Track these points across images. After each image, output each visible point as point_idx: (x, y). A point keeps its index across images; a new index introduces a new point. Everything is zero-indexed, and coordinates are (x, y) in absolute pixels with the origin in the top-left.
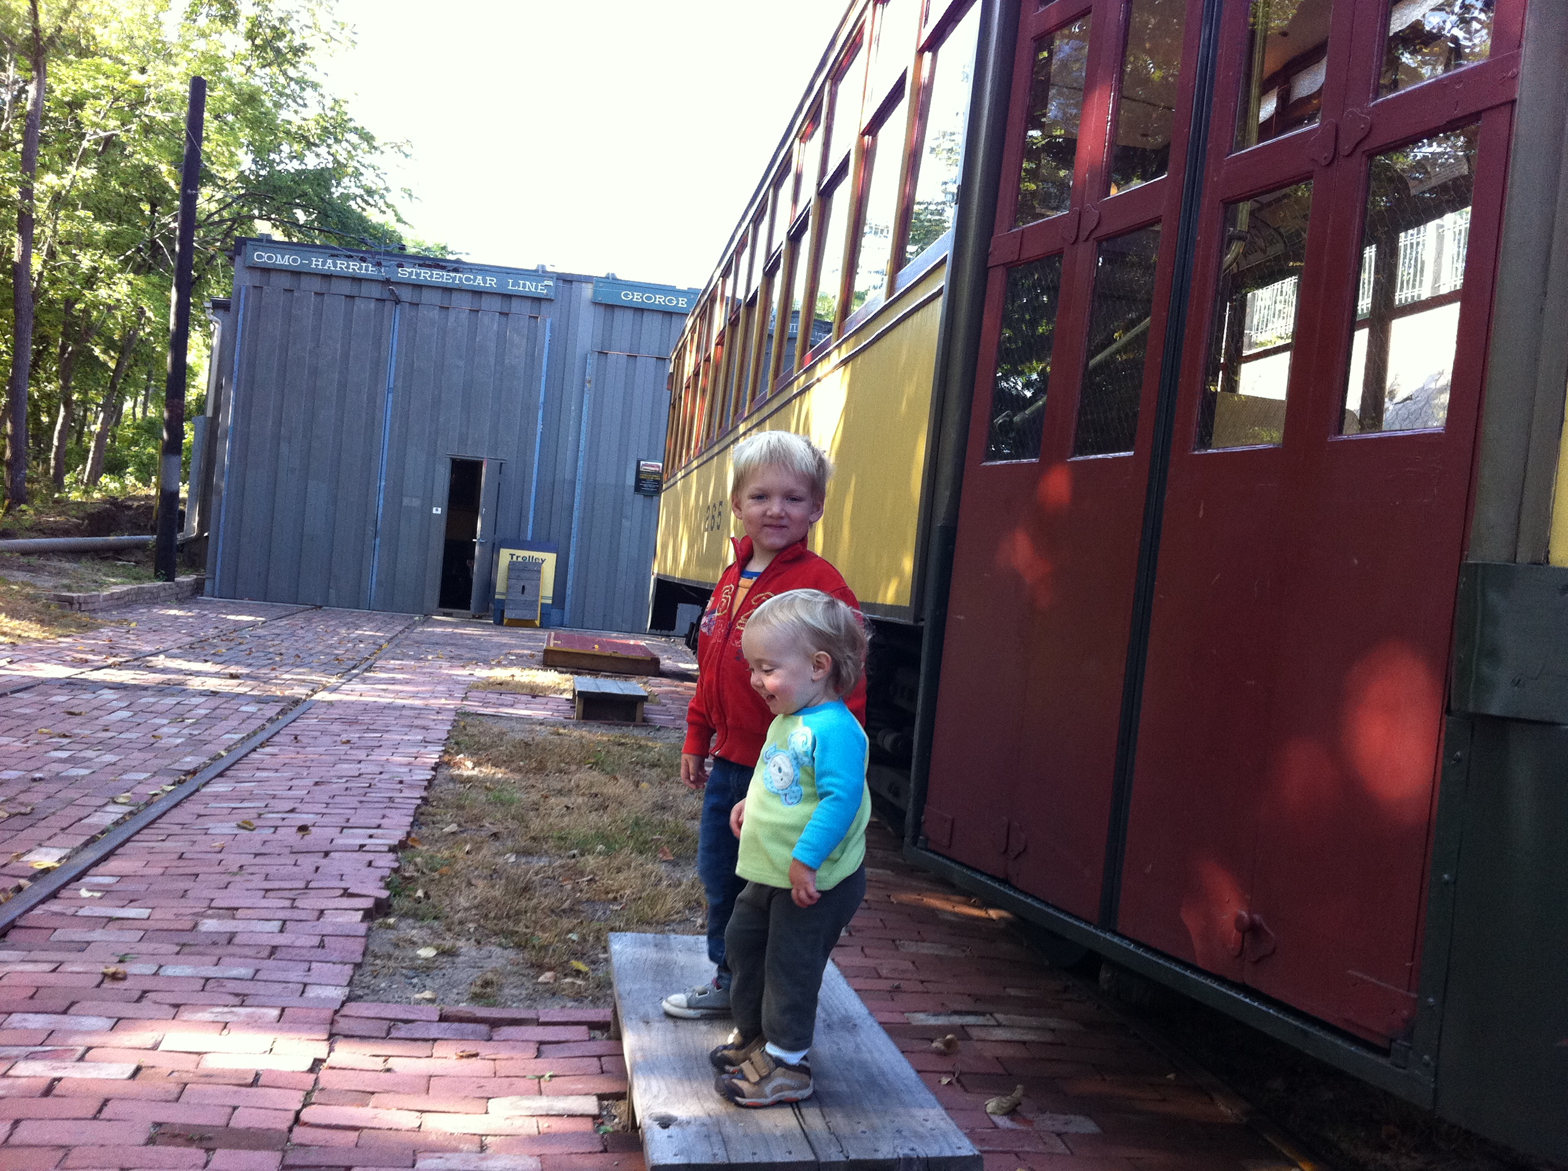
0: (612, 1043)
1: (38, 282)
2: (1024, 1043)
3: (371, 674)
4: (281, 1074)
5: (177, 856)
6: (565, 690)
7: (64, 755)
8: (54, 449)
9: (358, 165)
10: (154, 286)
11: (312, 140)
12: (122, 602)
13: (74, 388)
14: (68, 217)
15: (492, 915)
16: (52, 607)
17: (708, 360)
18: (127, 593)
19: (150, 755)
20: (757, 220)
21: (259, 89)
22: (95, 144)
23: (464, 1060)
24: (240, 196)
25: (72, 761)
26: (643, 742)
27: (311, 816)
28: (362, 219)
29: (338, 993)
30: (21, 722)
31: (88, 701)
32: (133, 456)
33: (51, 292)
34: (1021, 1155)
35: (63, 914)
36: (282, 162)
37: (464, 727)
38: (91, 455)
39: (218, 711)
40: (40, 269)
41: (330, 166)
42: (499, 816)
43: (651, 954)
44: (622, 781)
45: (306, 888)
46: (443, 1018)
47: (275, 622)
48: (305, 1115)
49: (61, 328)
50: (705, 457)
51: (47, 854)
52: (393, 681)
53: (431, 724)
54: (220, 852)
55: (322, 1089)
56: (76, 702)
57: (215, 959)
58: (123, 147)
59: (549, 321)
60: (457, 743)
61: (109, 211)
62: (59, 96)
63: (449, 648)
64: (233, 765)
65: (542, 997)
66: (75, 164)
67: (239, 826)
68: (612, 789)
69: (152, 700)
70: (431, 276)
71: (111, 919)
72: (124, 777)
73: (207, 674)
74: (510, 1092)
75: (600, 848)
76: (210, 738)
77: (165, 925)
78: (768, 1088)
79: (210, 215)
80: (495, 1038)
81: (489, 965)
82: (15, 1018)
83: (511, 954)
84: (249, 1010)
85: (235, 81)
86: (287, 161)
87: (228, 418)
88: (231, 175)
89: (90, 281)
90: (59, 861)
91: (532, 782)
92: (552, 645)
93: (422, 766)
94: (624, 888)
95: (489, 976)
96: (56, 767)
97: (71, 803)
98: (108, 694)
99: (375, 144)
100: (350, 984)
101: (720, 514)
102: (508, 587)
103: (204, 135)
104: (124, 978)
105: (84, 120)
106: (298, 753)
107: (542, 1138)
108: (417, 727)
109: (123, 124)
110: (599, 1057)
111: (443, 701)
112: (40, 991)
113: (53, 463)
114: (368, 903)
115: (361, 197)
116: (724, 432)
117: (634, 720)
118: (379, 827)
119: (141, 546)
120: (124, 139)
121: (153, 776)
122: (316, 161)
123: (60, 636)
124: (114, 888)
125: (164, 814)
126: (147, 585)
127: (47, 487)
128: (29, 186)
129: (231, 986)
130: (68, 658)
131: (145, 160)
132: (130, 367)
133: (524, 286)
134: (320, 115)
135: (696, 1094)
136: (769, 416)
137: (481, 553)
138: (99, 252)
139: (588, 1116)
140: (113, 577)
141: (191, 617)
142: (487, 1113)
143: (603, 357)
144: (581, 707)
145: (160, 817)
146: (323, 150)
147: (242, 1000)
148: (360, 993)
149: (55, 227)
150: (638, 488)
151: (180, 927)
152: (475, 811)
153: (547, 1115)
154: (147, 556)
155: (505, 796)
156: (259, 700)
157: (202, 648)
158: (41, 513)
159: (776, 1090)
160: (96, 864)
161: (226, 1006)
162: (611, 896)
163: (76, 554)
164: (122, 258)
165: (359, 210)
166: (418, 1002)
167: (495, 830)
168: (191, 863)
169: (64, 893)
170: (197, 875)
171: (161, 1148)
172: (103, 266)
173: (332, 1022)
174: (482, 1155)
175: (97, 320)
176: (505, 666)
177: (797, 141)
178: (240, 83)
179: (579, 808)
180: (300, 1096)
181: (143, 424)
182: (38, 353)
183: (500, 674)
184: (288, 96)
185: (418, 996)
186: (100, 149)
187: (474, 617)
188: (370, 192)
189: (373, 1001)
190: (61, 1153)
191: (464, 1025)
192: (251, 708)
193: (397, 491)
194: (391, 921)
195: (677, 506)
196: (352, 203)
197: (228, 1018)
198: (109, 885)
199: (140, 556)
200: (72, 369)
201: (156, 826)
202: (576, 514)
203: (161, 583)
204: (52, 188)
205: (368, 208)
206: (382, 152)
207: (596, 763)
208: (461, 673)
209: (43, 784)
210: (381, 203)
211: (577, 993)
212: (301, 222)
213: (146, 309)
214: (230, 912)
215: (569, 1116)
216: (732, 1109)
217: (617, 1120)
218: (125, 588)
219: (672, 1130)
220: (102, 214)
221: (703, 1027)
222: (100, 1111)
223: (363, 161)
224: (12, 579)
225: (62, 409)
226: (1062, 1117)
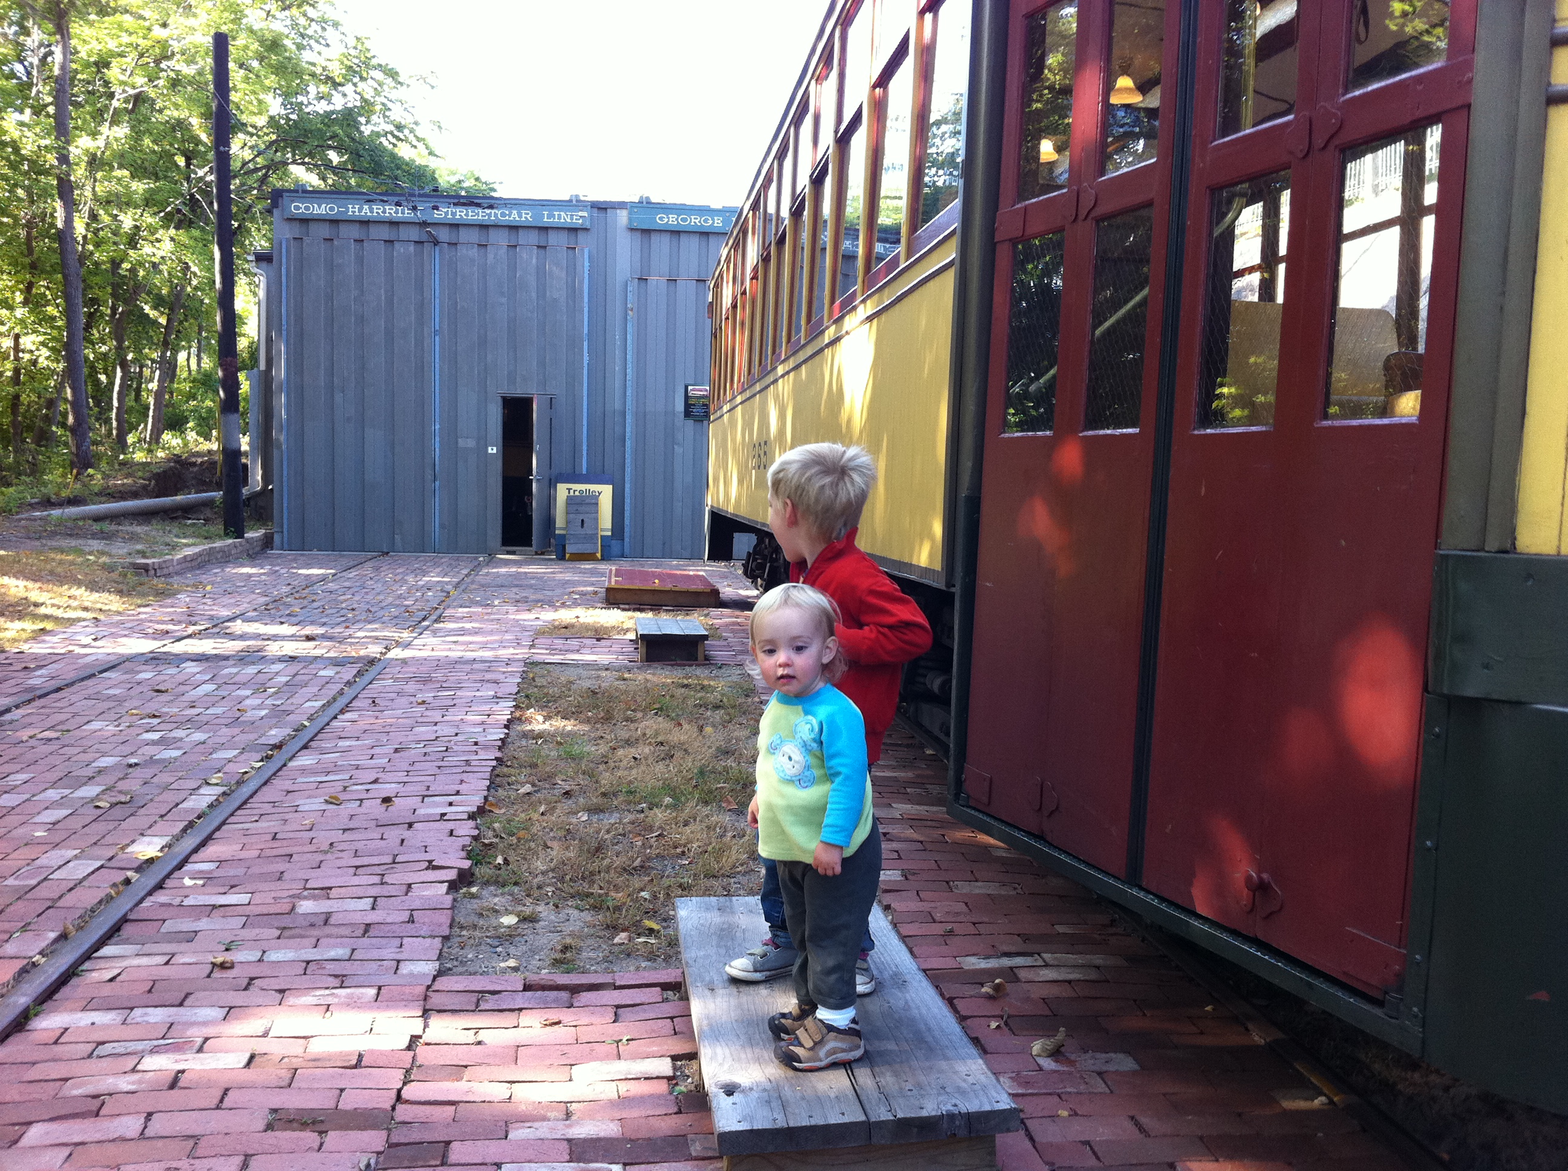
0: (682, 1003)
1: (83, 246)
2: (1069, 982)
3: (441, 625)
4: (382, 1053)
5: (270, 837)
6: (628, 630)
7: (155, 736)
8: (115, 411)
9: (385, 101)
10: (195, 239)
11: (338, 80)
12: (194, 563)
13: (129, 348)
14: (104, 178)
15: (568, 877)
16: (129, 576)
17: (744, 293)
18: (200, 554)
19: (236, 731)
20: (781, 156)
21: (281, 35)
22: (125, 102)
23: (548, 1028)
24: (272, 143)
25: (162, 742)
26: (706, 682)
27: (393, 785)
28: (394, 156)
29: (429, 968)
30: (112, 704)
31: (172, 676)
32: (192, 411)
33: (97, 255)
34: (1063, 1096)
35: (170, 905)
36: (310, 103)
37: (533, 679)
38: (151, 413)
39: (298, 678)
40: (84, 232)
41: (358, 104)
42: (570, 772)
43: (715, 918)
44: (686, 726)
45: (394, 863)
46: (527, 988)
47: (344, 574)
48: (405, 1094)
49: (109, 289)
50: (748, 394)
51: (149, 844)
52: (463, 632)
53: (501, 677)
54: (311, 830)
55: (420, 1066)
56: (161, 678)
57: (314, 940)
58: (153, 102)
59: (586, 251)
60: (527, 696)
61: (145, 169)
62: (85, 58)
63: (515, 590)
64: (316, 735)
65: (618, 958)
66: (107, 124)
67: (327, 802)
68: (677, 736)
69: (234, 670)
70: (467, 215)
71: (214, 907)
72: (214, 756)
73: (284, 638)
74: (592, 1057)
75: (668, 800)
76: (292, 708)
77: (265, 910)
78: (822, 1053)
79: (245, 164)
80: (575, 1004)
81: (568, 928)
82: (137, 1012)
83: (587, 916)
84: (348, 991)
85: (255, 28)
86: (315, 102)
87: (281, 372)
88: (261, 121)
89: (133, 241)
90: (161, 850)
91: (600, 733)
92: (613, 583)
93: (493, 726)
94: (690, 842)
95: (568, 941)
96: (149, 750)
97: (166, 788)
98: (191, 667)
99: (400, 79)
100: (440, 957)
101: (765, 453)
102: (568, 522)
103: (231, 85)
104: (232, 966)
105: (112, 79)
106: (377, 718)
107: (623, 1101)
108: (488, 681)
109: (150, 80)
110: (672, 1018)
111: (512, 651)
112: (156, 985)
113: (115, 424)
114: (452, 875)
115: (392, 133)
116: (765, 372)
117: (696, 659)
118: (458, 793)
119: (209, 504)
120: (153, 95)
121: (242, 753)
122: (342, 101)
123: (139, 606)
124: (215, 875)
125: (256, 792)
126: (218, 544)
127: (112, 449)
128: (65, 152)
129: (331, 967)
130: (150, 631)
131: (176, 114)
132: (181, 323)
133: (559, 217)
134: (343, 54)
135: (758, 1060)
136: (805, 361)
137: (539, 489)
138: (139, 211)
139: (663, 1078)
140: (185, 538)
141: (264, 574)
142: (570, 1080)
143: (643, 284)
144: (644, 650)
145: (251, 796)
146: (348, 89)
147: (342, 981)
148: (449, 965)
149: (93, 189)
150: (688, 414)
151: (280, 911)
152: (548, 769)
153: (626, 1079)
154: (216, 513)
155: (576, 750)
156: (337, 663)
157: (277, 609)
158: (109, 476)
159: (830, 1053)
160: (196, 850)
161: (327, 988)
162: (679, 850)
163: (145, 516)
164: (162, 214)
165: (390, 147)
166: (504, 971)
167: (568, 788)
168: (285, 843)
169: (169, 883)
170: (291, 856)
171: (278, 1133)
172: (144, 225)
173: (426, 998)
174: (568, 1122)
175: (144, 277)
176: (569, 607)
177: (813, 82)
178: (261, 30)
179: (646, 759)
180: (399, 1074)
181: (199, 377)
182: (90, 315)
183: (566, 616)
184: (310, 37)
185: (502, 965)
186: (130, 106)
187: (537, 553)
188: (399, 127)
189: (461, 974)
190: (191, 1143)
191: (547, 993)
192: (329, 672)
193: (452, 432)
194: (474, 890)
195: (725, 440)
196: (383, 140)
197: (330, 1000)
198: (211, 872)
199: (208, 513)
200: (125, 329)
201: (249, 806)
202: (628, 443)
203: (230, 541)
204: (87, 151)
205: (399, 144)
206: (408, 86)
207: (661, 709)
208: (527, 617)
209: (138, 769)
210: (411, 137)
211: (650, 953)
212: (335, 164)
213: (190, 264)
214: (324, 892)
215: (646, 1079)
216: (791, 1073)
217: (690, 1080)
218: (197, 549)
219: (737, 1097)
220: (139, 171)
221: (763, 991)
222: (221, 1101)
223: (390, 96)
224: (87, 549)
225: (119, 369)
226: (1104, 1056)
